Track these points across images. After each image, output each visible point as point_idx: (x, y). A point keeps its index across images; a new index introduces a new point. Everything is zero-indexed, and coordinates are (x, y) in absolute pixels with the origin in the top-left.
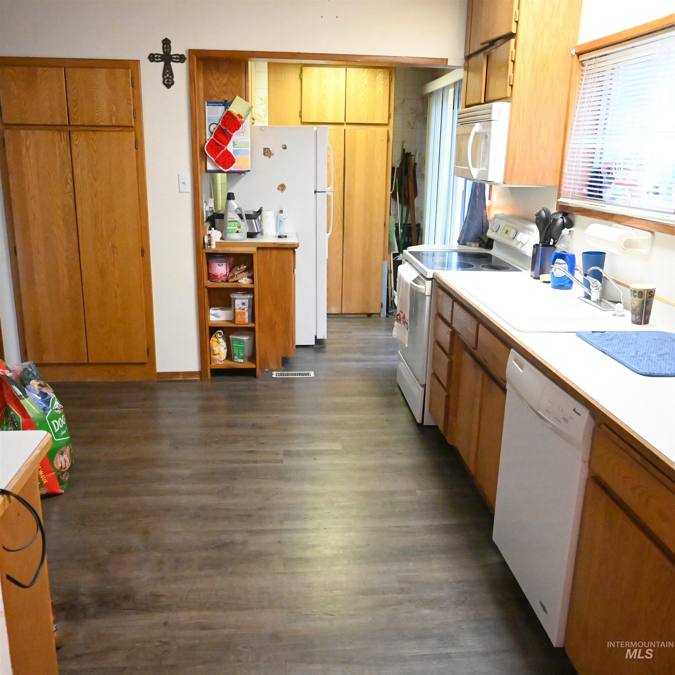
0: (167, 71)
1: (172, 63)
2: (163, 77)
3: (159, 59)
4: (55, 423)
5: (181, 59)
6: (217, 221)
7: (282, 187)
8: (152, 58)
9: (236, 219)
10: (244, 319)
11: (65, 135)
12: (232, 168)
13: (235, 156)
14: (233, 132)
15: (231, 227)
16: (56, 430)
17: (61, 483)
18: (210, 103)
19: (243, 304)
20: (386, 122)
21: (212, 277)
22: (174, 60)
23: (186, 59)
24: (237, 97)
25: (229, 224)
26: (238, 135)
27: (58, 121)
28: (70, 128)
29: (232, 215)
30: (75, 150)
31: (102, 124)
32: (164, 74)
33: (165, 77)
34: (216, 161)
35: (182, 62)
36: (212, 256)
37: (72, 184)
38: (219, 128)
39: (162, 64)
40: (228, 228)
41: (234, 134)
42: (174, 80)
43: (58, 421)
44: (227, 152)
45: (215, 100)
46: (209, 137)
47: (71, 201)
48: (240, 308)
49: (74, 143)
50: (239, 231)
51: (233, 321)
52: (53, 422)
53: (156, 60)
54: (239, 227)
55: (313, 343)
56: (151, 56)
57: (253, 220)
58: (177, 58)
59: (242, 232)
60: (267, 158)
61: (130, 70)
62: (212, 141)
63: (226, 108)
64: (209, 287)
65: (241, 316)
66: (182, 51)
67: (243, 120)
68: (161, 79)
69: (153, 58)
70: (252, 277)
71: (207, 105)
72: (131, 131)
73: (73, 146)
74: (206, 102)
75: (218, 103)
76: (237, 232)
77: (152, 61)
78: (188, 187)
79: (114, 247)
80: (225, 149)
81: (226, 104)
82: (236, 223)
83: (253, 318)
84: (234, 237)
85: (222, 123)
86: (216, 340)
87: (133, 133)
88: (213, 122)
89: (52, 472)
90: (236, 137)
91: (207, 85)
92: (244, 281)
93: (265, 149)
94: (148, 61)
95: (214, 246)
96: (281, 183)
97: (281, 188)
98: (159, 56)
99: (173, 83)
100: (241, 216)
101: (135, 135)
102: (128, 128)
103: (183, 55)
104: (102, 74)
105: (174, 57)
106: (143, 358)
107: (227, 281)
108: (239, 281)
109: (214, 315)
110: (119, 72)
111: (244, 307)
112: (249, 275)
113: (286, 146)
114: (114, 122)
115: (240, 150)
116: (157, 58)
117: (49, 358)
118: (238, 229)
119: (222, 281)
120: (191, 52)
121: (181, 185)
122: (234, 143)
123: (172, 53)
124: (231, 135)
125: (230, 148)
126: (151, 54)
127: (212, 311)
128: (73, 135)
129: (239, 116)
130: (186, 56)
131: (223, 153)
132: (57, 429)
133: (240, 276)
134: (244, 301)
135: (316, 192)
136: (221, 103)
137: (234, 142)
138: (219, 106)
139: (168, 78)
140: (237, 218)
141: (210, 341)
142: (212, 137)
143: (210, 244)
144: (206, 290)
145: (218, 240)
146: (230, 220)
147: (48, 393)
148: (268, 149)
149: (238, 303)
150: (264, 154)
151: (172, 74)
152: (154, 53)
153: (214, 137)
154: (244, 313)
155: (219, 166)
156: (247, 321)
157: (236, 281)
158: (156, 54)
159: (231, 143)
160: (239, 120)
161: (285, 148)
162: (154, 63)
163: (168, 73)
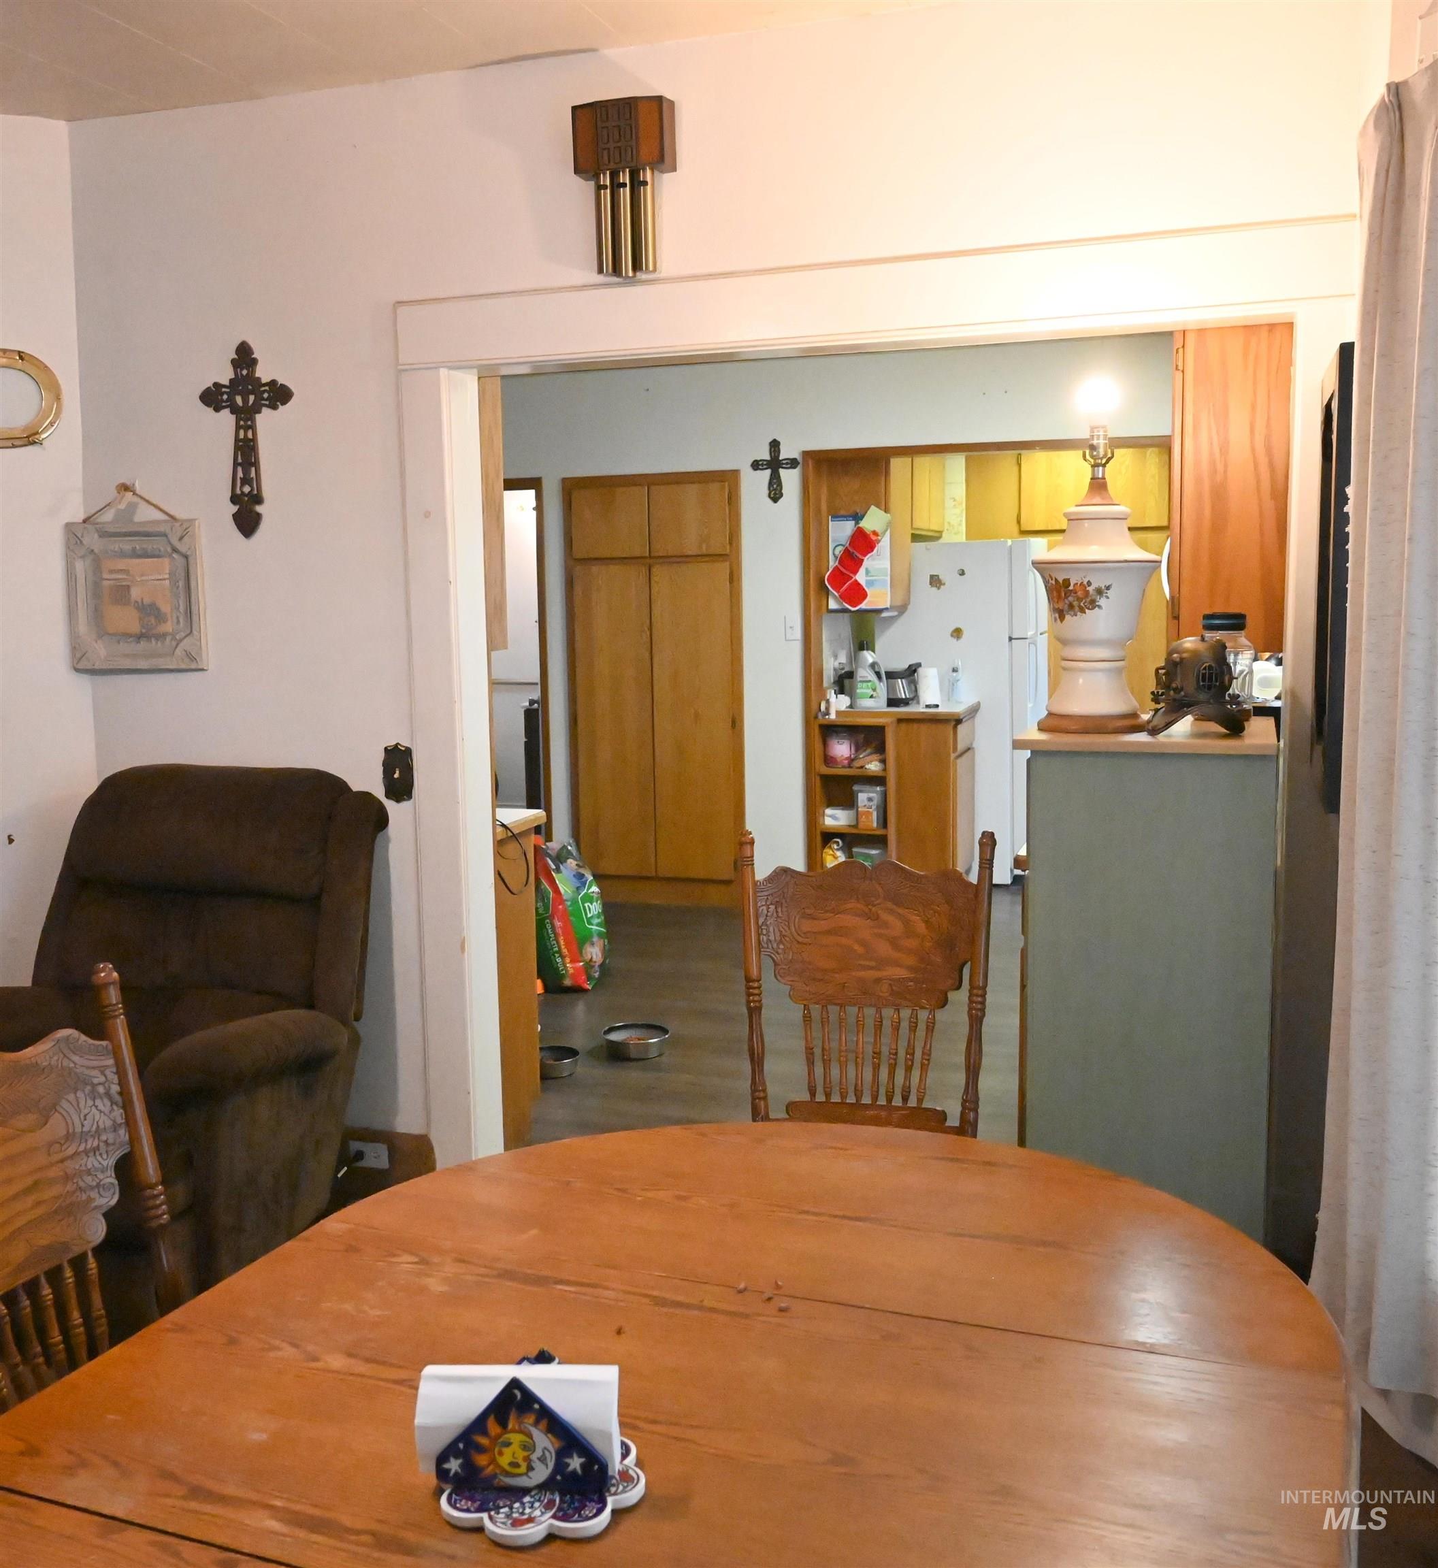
0: (775, 481)
1: (782, 471)
2: (769, 488)
3: (765, 467)
4: (588, 906)
5: (793, 463)
6: (847, 682)
7: (957, 633)
8: (756, 465)
9: (869, 678)
10: (872, 822)
11: (644, 570)
12: (863, 606)
13: (868, 588)
14: (865, 556)
15: (862, 689)
16: (589, 915)
17: (589, 978)
18: (836, 517)
19: (870, 799)
20: (1165, 523)
21: (829, 760)
22: (784, 466)
23: (799, 463)
24: (873, 508)
25: (859, 685)
26: (873, 560)
27: (637, 553)
28: (651, 561)
29: (864, 673)
30: (655, 589)
31: (690, 553)
32: (770, 484)
33: (771, 489)
34: (841, 597)
35: (795, 468)
36: (829, 731)
37: (648, 633)
38: (846, 551)
39: (768, 472)
40: (858, 691)
41: (866, 559)
42: (783, 491)
43: (592, 904)
44: (857, 584)
45: (842, 512)
46: (832, 563)
47: (647, 655)
48: (865, 806)
49: (654, 579)
50: (874, 696)
51: (856, 826)
52: (586, 905)
53: (760, 467)
54: (874, 690)
55: (1009, 881)
56: (755, 463)
57: (899, 680)
58: (787, 464)
59: (879, 697)
60: (934, 589)
61: (727, 484)
62: (836, 569)
63: (857, 523)
64: (823, 773)
65: (867, 817)
66: (795, 455)
67: (879, 538)
68: (767, 492)
69: (758, 464)
70: (883, 761)
71: (832, 521)
72: (726, 561)
73: (652, 582)
74: (830, 517)
75: (846, 517)
76: (872, 697)
77: (755, 470)
78: (798, 633)
79: (697, 715)
80: (853, 579)
81: (857, 517)
82: (869, 684)
83: (884, 822)
84: (866, 703)
85: (850, 544)
86: (831, 852)
87: (728, 563)
88: (838, 543)
89: (581, 962)
90: (869, 562)
91: (833, 494)
92: (874, 767)
93: (932, 577)
94: (750, 470)
95: (833, 716)
96: (954, 628)
97: (955, 634)
98: (765, 463)
99: (781, 495)
100: (878, 674)
101: (730, 565)
102: (722, 557)
103: (795, 459)
104: (692, 490)
105: (784, 462)
106: (727, 874)
107: (850, 767)
108: (867, 767)
109: (830, 816)
110: (714, 487)
111: (871, 804)
112: (881, 757)
113: (963, 571)
114: (704, 551)
115: (875, 580)
116: (762, 465)
117: (609, 867)
118: (872, 693)
119: (844, 767)
120: (806, 454)
121: (789, 630)
122: (867, 572)
123: (781, 458)
124: (863, 560)
125: (861, 577)
126: (755, 461)
127: (829, 811)
128: (654, 570)
129: (875, 533)
130: (800, 459)
131: (851, 584)
132: (590, 913)
133: (868, 758)
134: (871, 795)
135: (1011, 639)
136: (850, 516)
137: (867, 569)
138: (847, 520)
139: (775, 490)
140: (873, 677)
141: (822, 855)
142: (837, 563)
143: (828, 713)
144: (818, 778)
145: (843, 708)
146: (861, 679)
147: (586, 875)
148: (937, 577)
149: (862, 798)
150: (931, 584)
151: (780, 484)
152: (759, 459)
153: (839, 563)
154: (871, 813)
155: (844, 603)
156: (875, 825)
157: (862, 767)
158: (761, 460)
159: (862, 571)
160: (874, 538)
161: (962, 573)
162: (758, 472)
163: (775, 483)
